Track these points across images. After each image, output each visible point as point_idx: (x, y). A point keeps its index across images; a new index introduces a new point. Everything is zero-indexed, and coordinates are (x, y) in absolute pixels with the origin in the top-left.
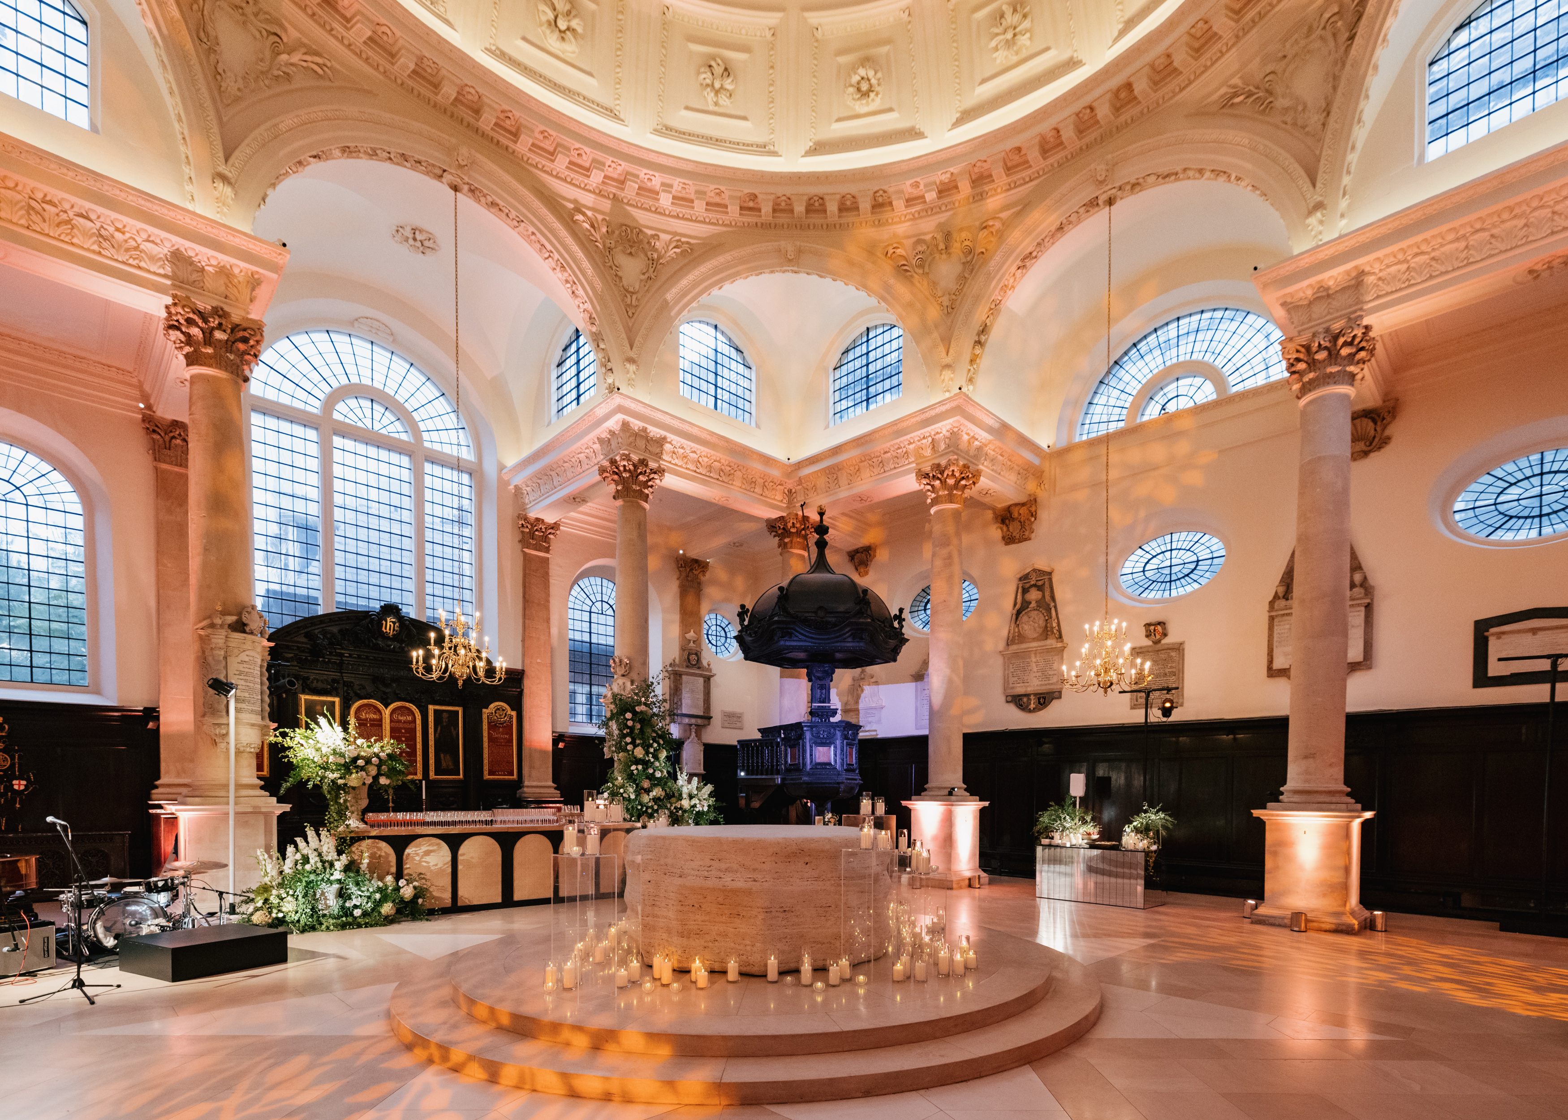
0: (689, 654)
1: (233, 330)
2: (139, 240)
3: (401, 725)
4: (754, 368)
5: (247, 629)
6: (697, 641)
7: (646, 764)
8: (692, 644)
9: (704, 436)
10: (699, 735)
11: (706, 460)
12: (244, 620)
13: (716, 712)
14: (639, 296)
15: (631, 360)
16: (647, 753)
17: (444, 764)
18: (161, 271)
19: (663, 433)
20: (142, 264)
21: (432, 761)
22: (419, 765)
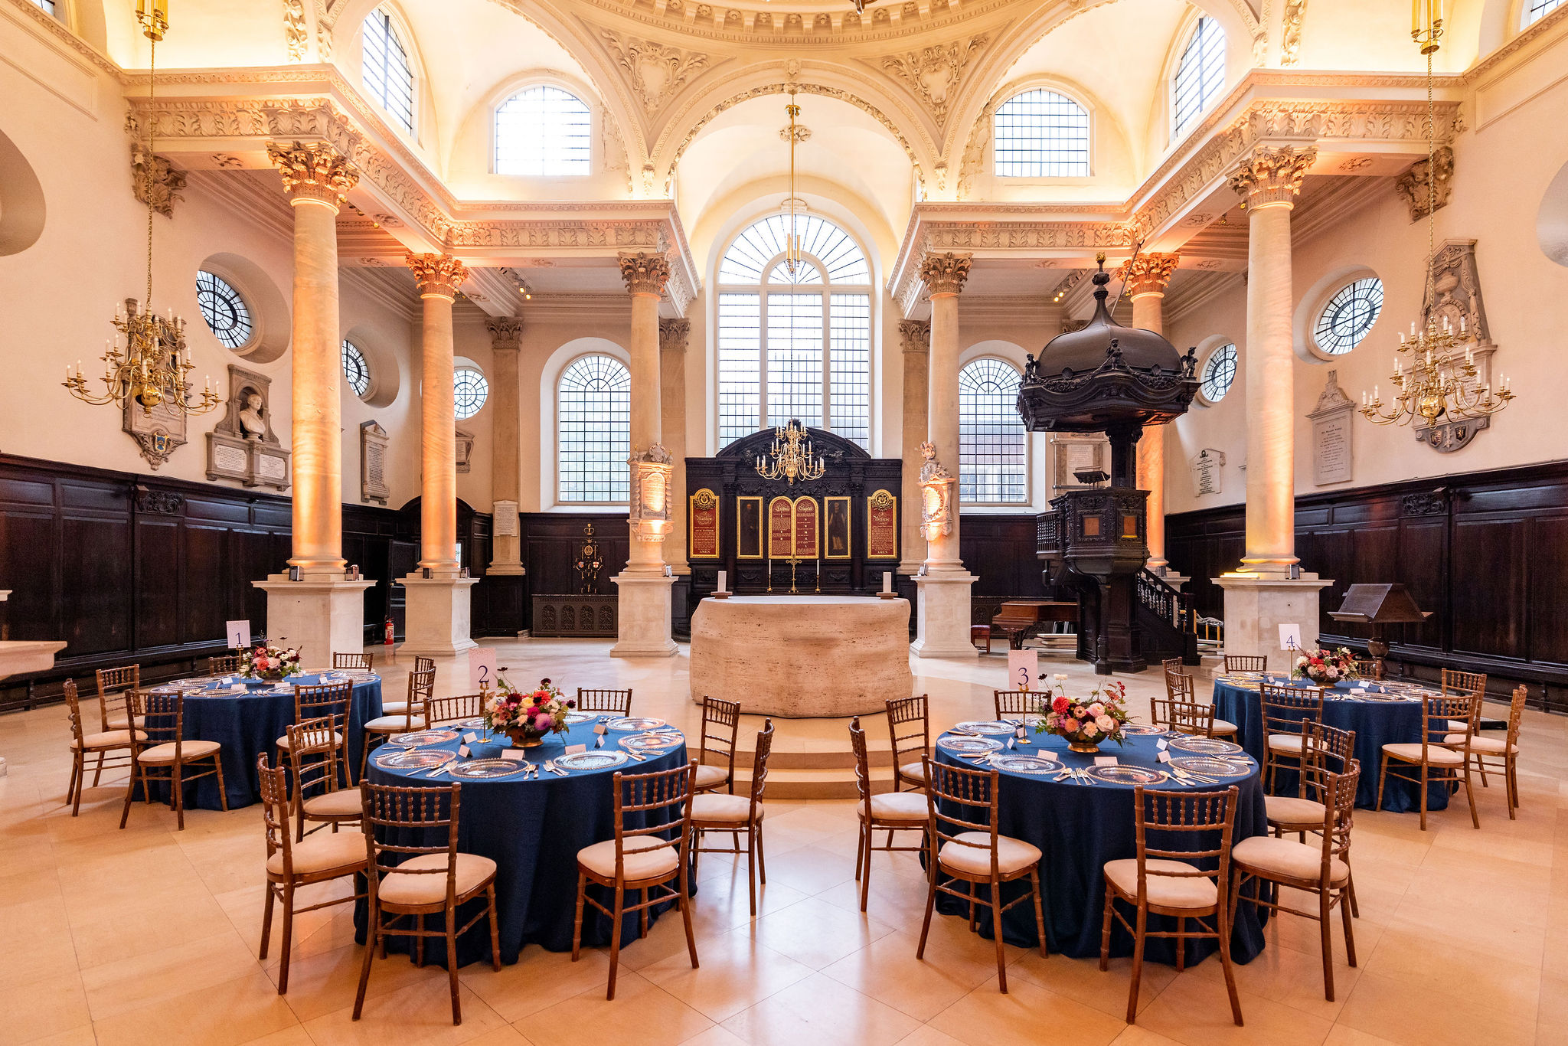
2: (604, 229)
3: (804, 515)
4: (1088, 115)
5: (653, 459)
12: (651, 454)
14: (947, 104)
15: (941, 165)
17: (835, 547)
18: (616, 242)
20: (607, 242)
22: (817, 546)
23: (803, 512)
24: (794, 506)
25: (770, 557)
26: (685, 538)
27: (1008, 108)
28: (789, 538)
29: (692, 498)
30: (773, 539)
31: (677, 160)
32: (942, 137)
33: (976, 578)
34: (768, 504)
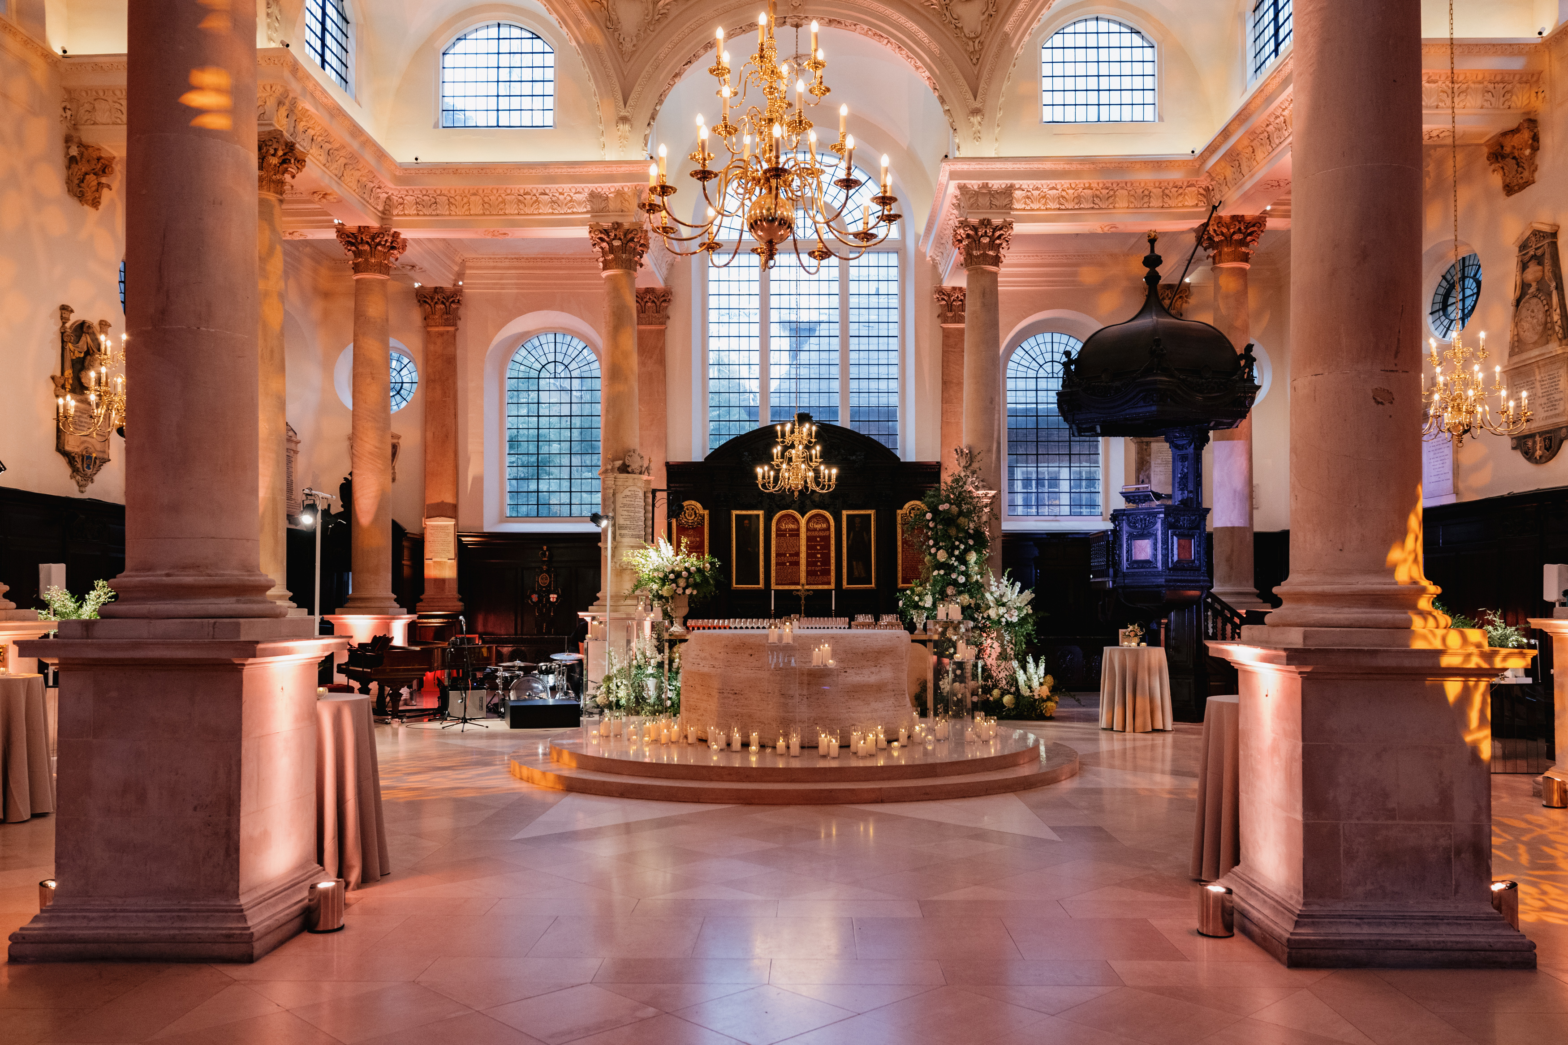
1: (625, 235)
2: (572, 194)
3: (816, 534)
4: (1156, 46)
5: (630, 469)
7: (949, 568)
9: (1060, 166)
11: (1071, 191)
12: (627, 463)
14: (982, 38)
15: (976, 112)
16: (951, 555)
17: (856, 573)
18: (585, 210)
19: (1009, 182)
20: (575, 210)
21: (845, 570)
22: (833, 574)
23: (815, 530)
24: (803, 521)
25: (774, 587)
27: (1058, 40)
28: (797, 563)
29: (675, 513)
30: (777, 564)
31: (657, 108)
32: (978, 77)
34: (771, 520)
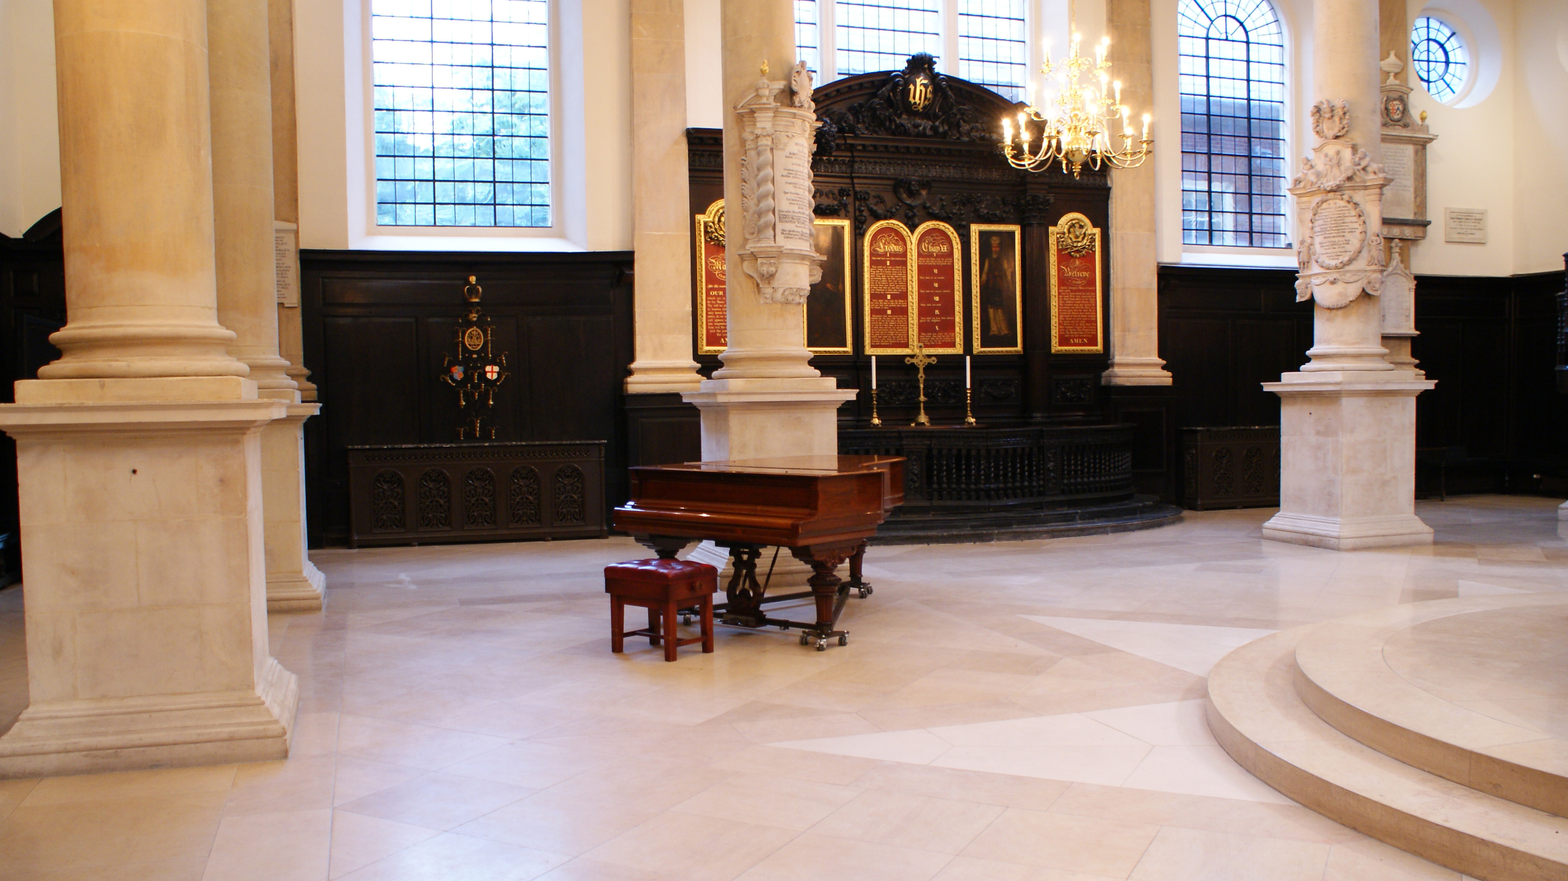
0: (1388, 100)
3: (933, 261)
5: (796, 100)
6: (1401, 73)
8: (1391, 80)
10: (1405, 260)
12: (794, 85)
13: (1435, 213)
17: (994, 329)
21: (976, 323)
22: (959, 328)
23: (930, 255)
24: (913, 239)
25: (870, 350)
26: (689, 308)
28: (904, 311)
29: (701, 218)
30: (873, 312)
33: (1431, 385)
34: (863, 235)
